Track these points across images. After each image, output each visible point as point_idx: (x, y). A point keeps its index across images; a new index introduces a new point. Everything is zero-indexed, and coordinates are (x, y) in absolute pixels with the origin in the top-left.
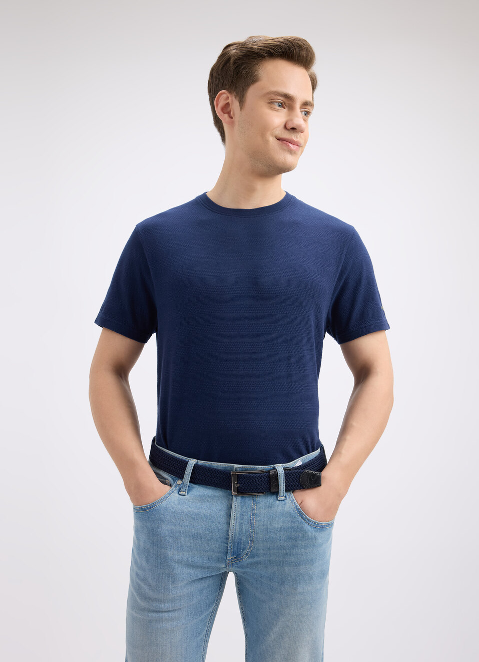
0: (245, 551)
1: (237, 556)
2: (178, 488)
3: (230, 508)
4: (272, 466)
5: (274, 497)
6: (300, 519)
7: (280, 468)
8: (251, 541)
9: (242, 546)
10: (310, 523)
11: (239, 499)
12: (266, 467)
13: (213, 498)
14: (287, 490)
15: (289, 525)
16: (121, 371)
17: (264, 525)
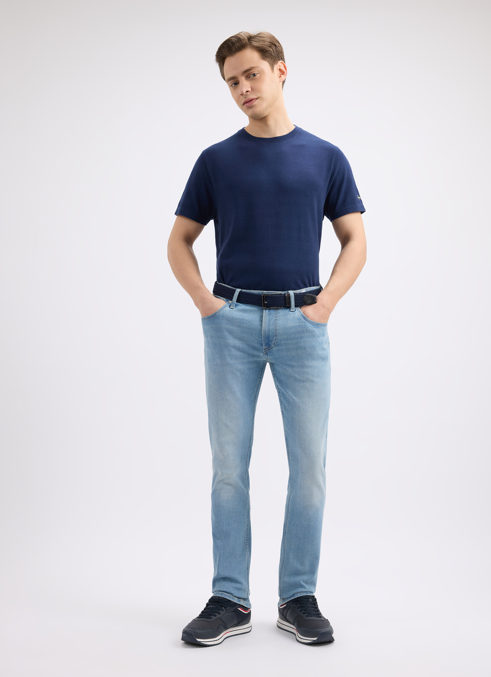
0: (273, 342)
1: (268, 345)
2: (229, 305)
3: (262, 317)
4: (286, 292)
5: (288, 310)
6: (304, 320)
7: (291, 293)
8: (276, 335)
9: (271, 339)
10: (310, 322)
11: (267, 311)
12: (283, 293)
13: (251, 311)
14: (296, 306)
15: (298, 324)
16: (189, 240)
17: (283, 325)
